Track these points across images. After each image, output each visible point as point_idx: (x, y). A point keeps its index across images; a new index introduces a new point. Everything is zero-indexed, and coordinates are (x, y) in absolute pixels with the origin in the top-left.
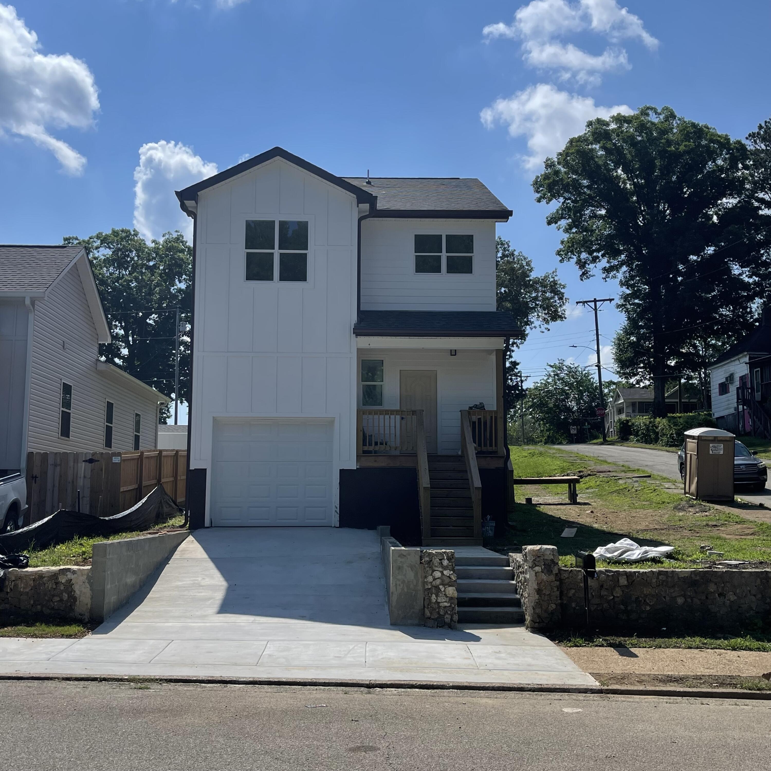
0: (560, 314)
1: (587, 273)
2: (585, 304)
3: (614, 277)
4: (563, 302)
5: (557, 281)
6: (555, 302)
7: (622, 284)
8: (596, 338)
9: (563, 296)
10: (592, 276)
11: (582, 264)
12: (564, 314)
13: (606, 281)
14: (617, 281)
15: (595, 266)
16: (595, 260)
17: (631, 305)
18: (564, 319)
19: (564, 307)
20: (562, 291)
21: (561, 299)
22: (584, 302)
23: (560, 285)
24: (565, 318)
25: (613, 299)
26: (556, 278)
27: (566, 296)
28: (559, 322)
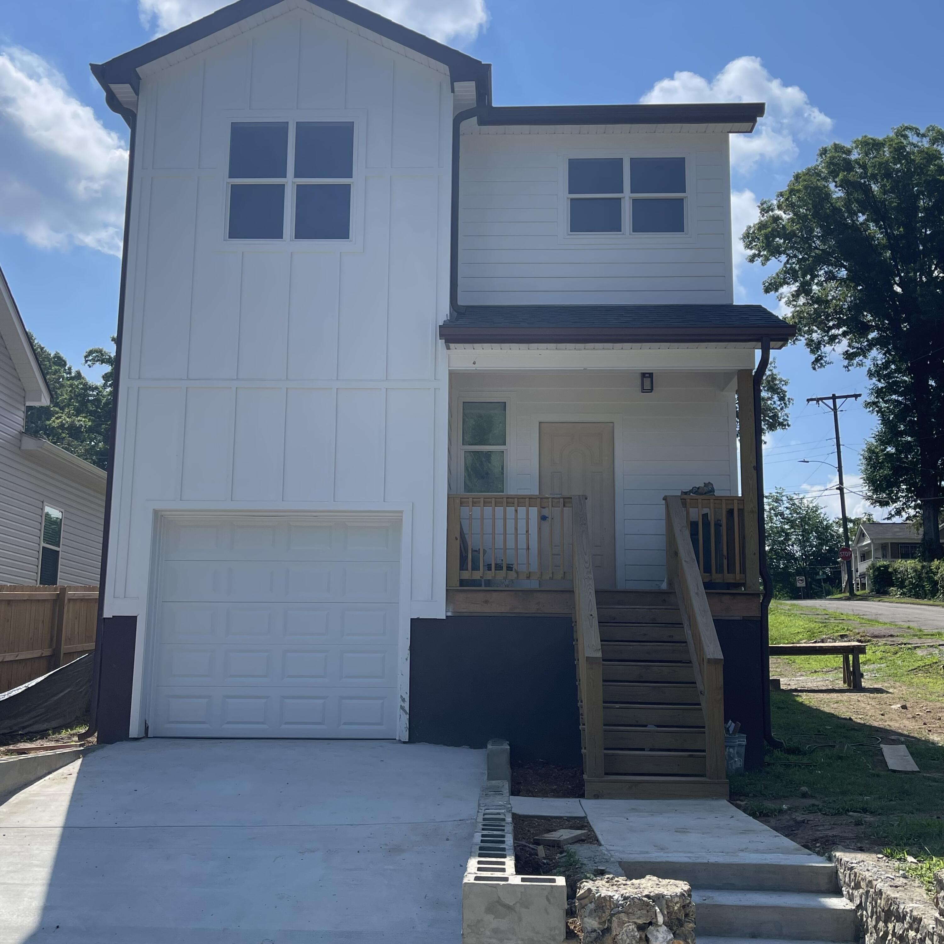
0: (781, 420)
1: (821, 359)
2: (820, 402)
3: (860, 365)
4: (785, 404)
5: (776, 375)
6: (775, 402)
7: (871, 374)
8: (836, 450)
9: (785, 396)
10: (828, 364)
11: (814, 347)
12: (786, 420)
13: (849, 370)
14: (865, 370)
15: (833, 349)
16: (833, 339)
17: (886, 402)
18: (787, 427)
19: (786, 411)
20: (784, 388)
21: (782, 399)
22: (818, 400)
23: (781, 381)
24: (789, 426)
25: (860, 395)
26: (775, 371)
27: (788, 395)
28: (779, 430)
